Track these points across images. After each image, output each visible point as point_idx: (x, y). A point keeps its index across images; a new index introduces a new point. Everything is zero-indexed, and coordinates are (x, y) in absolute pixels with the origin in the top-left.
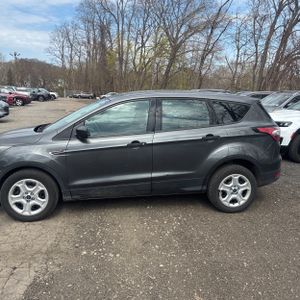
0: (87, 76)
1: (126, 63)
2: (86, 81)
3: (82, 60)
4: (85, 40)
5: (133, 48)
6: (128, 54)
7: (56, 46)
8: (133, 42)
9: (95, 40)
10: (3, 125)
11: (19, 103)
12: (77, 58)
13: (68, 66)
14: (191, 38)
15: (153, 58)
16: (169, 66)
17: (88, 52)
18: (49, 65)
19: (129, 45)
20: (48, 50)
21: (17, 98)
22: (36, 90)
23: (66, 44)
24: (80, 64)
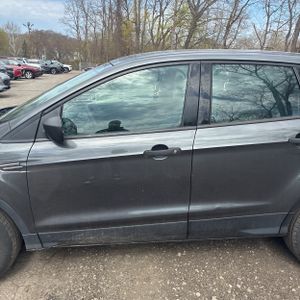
0: (102, 48)
1: (143, 34)
2: (102, 53)
3: (98, 31)
4: (101, 9)
5: (151, 18)
6: (145, 23)
7: (70, 16)
8: (150, 11)
9: (110, 9)
10: (4, 100)
11: (29, 75)
12: (92, 29)
13: (83, 38)
14: (215, 5)
15: (173, 28)
16: (189, 36)
17: (104, 22)
18: (65, 37)
19: (146, 13)
20: (63, 21)
21: (27, 70)
22: (48, 62)
23: (81, 14)
24: (96, 35)
